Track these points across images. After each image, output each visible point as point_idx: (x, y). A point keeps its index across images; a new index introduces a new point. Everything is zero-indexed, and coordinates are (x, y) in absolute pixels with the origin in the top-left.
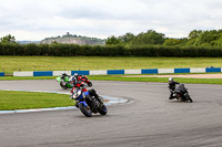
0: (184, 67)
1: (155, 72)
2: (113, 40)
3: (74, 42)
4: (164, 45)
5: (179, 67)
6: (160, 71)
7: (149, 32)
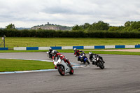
0: (121, 44)
1: (103, 47)
2: (77, 27)
3: (52, 28)
4: (109, 31)
5: (118, 44)
6: (106, 47)
7: (99, 22)
